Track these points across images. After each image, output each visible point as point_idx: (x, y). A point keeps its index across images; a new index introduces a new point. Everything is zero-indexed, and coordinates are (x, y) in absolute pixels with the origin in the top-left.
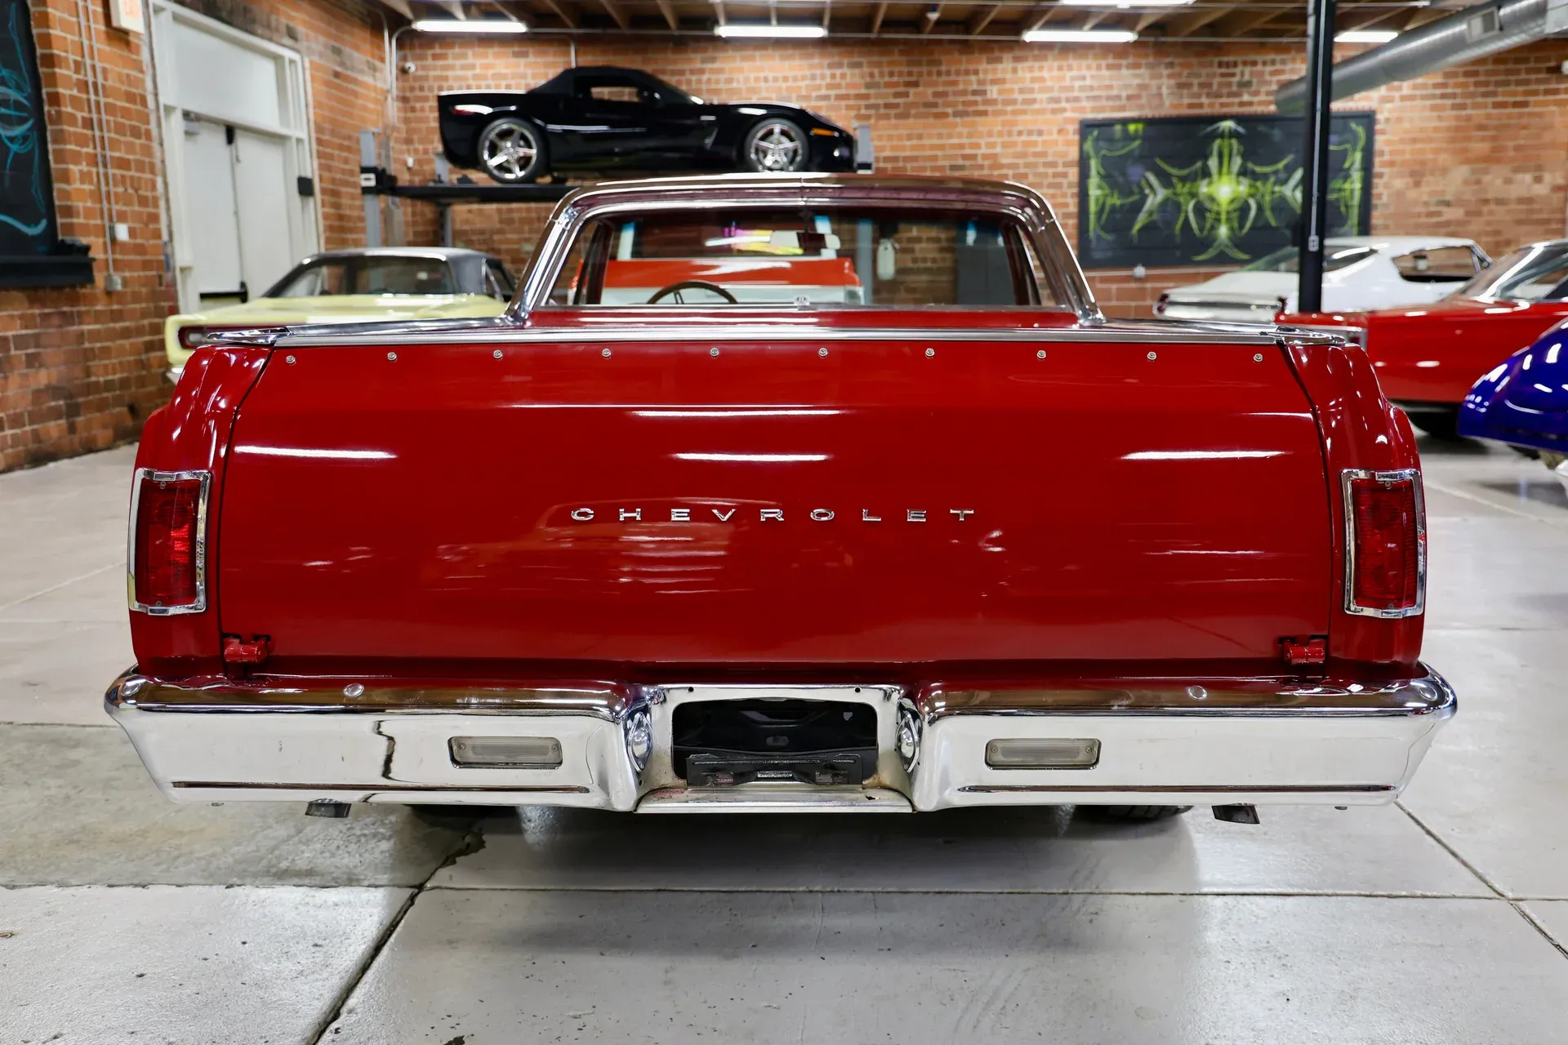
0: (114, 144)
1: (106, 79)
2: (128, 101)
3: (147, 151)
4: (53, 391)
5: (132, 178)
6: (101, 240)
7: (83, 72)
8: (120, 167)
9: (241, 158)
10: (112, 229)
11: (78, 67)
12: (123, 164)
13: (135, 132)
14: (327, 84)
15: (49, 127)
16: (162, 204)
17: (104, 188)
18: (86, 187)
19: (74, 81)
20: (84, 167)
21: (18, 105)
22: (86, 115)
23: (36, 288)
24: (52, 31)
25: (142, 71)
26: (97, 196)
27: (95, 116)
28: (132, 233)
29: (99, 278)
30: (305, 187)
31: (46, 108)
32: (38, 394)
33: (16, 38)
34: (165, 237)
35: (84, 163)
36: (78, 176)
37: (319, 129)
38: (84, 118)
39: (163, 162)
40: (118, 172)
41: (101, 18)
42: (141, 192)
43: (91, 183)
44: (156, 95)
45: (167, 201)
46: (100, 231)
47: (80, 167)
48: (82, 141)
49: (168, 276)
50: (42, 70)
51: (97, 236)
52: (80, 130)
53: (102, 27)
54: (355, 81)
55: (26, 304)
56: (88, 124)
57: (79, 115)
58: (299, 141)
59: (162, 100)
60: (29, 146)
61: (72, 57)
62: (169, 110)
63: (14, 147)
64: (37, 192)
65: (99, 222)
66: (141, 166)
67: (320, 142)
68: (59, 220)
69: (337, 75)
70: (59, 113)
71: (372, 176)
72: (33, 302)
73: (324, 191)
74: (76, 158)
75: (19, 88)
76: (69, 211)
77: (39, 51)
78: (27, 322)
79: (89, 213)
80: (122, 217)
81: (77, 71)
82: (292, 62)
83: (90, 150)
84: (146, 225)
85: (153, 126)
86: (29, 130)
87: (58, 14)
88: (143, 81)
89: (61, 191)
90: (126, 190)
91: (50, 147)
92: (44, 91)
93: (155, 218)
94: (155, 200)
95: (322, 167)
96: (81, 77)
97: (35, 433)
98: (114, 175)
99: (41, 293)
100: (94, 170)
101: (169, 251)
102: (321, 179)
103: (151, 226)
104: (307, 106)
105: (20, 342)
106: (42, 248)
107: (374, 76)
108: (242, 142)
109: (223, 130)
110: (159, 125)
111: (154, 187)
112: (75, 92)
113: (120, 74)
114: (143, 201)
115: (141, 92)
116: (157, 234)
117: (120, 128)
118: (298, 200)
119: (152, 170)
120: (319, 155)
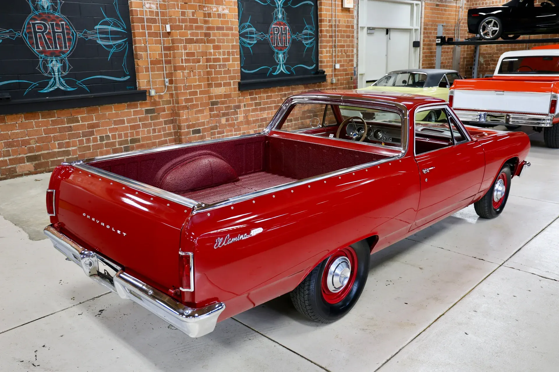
0: (339, 41)
1: (339, 23)
2: (346, 28)
3: (352, 41)
4: (309, 111)
5: (345, 50)
6: (331, 69)
7: (331, 22)
8: (341, 47)
9: (391, 38)
10: (335, 65)
11: (330, 21)
12: (343, 46)
13: (348, 37)
14: (431, 9)
15: (319, 39)
16: (355, 56)
17: (334, 54)
18: (328, 54)
19: (328, 25)
20: (328, 49)
21: (310, 34)
22: (331, 34)
23: (307, 84)
24: (322, 13)
25: (353, 18)
26: (331, 57)
27: (333, 34)
28: (341, 66)
29: (329, 80)
30: (416, 44)
31: (319, 34)
32: (304, 112)
33: (312, 16)
34: (355, 66)
35: (328, 48)
36: (325, 52)
37: (426, 24)
38: (330, 36)
39: (357, 44)
40: (340, 49)
41: (340, 6)
42: (347, 54)
43: (330, 53)
44: (358, 24)
45: (357, 55)
46: (331, 66)
47: (326, 49)
48: (328, 42)
49: (354, 77)
50: (319, 23)
51: (330, 68)
52: (328, 39)
53: (340, 8)
54: (446, 6)
55: (304, 88)
56: (331, 37)
57: (328, 35)
58: (416, 30)
59: (359, 26)
60: (312, 45)
61: (328, 19)
62: (362, 28)
63: (307, 46)
64: (313, 57)
65: (331, 64)
66: (348, 46)
67: (425, 29)
68: (319, 64)
69: (437, 5)
70: (321, 35)
71: (440, 39)
72: (305, 88)
73: (424, 45)
74: (325, 47)
75: (311, 30)
76: (321, 62)
77: (319, 18)
79: (327, 62)
80: (339, 62)
81: (329, 22)
82: (417, 5)
83: (331, 44)
84: (349, 63)
85: (355, 34)
86: (314, 40)
87: (325, 7)
88: (353, 22)
89: (320, 56)
90: (342, 54)
91: (319, 44)
92: (319, 29)
93: (352, 61)
94: (353, 56)
95: (424, 37)
96: (331, 24)
97: (302, 122)
98: (338, 50)
99: (309, 85)
100: (331, 49)
101: (356, 70)
102: (424, 41)
103: (350, 63)
104: (421, 18)
106: (312, 73)
107: (456, 3)
108: (392, 34)
109: (386, 30)
110: (357, 33)
111: (353, 51)
112: (328, 28)
113: (345, 20)
114: (348, 56)
115: (352, 24)
116: (352, 65)
117: (342, 36)
118: (413, 49)
119: (353, 47)
120: (424, 33)
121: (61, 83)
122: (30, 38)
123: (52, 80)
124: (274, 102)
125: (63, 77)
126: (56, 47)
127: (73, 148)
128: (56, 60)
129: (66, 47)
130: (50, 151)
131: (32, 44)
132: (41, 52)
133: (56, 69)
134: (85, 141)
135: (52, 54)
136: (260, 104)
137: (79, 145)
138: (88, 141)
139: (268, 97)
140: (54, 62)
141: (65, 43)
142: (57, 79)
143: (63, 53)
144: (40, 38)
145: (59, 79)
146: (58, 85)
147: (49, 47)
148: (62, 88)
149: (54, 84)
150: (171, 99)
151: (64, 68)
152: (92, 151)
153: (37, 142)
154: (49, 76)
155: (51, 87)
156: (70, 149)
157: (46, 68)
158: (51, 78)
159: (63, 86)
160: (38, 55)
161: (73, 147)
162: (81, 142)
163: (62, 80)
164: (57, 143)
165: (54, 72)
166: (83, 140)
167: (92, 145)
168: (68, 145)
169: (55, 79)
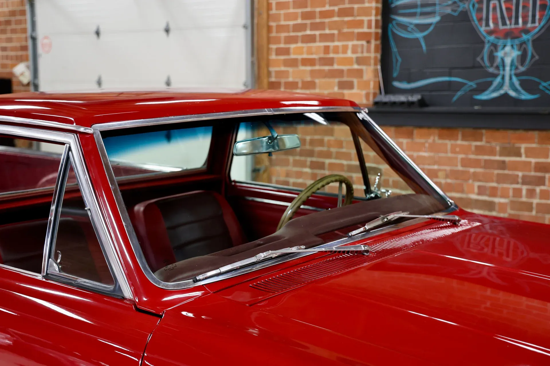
121: (512, 86)
122: (480, 10)
123: (498, 80)
125: (517, 75)
126: (517, 23)
127: (503, 200)
128: (512, 46)
129: (533, 21)
130: (463, 196)
131: (480, 20)
132: (490, 33)
133: (508, 61)
134: (524, 192)
135: (509, 35)
137: (514, 196)
138: (531, 193)
140: (508, 49)
141: (534, 16)
142: (507, 78)
143: (527, 31)
144: (494, 8)
145: (511, 78)
146: (506, 89)
147: (504, 24)
148: (512, 94)
149: (501, 86)
151: (523, 58)
152: (534, 213)
153: (447, 177)
154: (496, 72)
155: (494, 91)
156: (497, 200)
157: (492, 58)
158: (495, 76)
159: (516, 90)
160: (485, 37)
161: (502, 197)
162: (517, 192)
163: (515, 79)
164: (477, 184)
165: (504, 66)
166: (520, 190)
167: (538, 204)
168: (493, 192)
169: (503, 78)
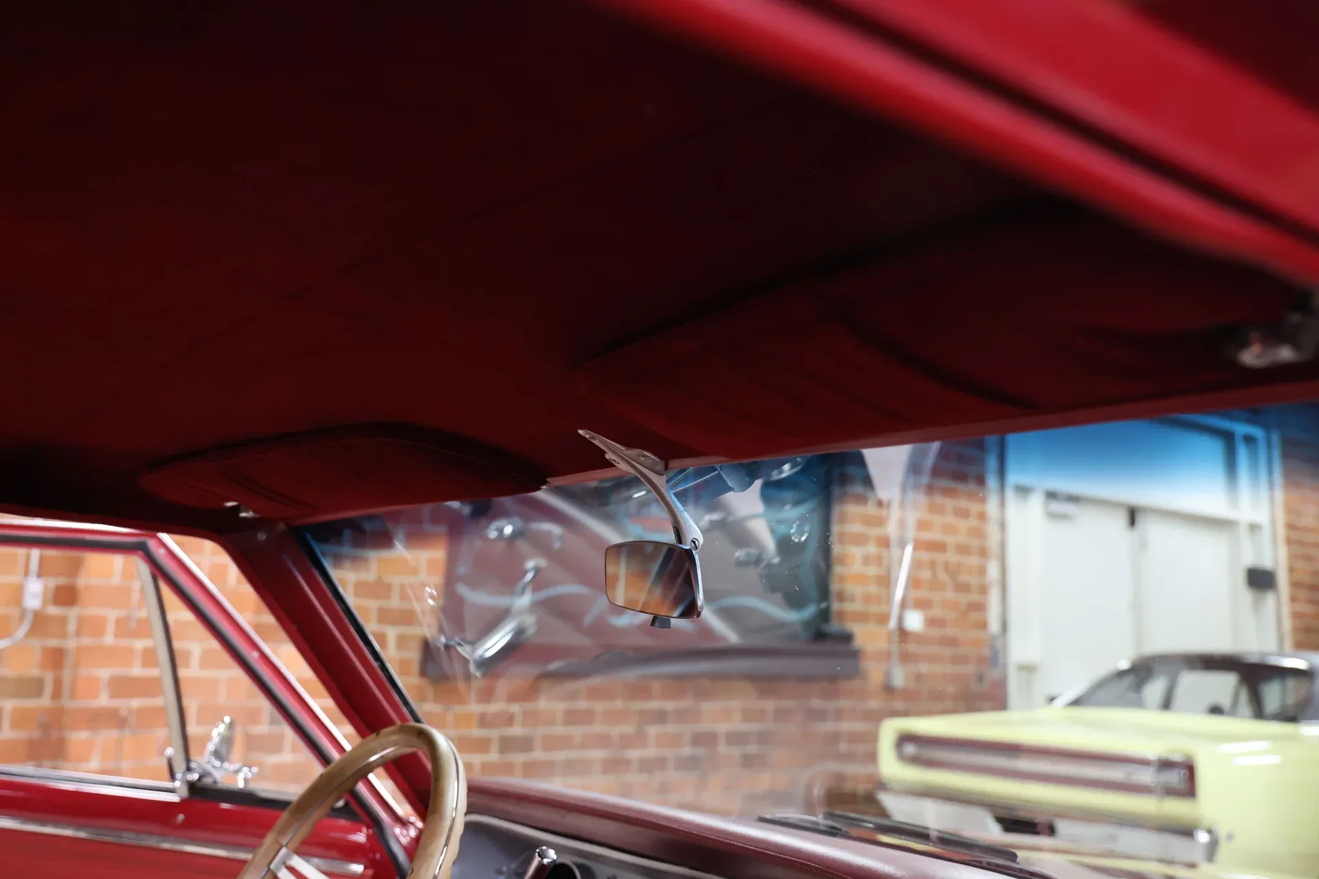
0: (922, 526)
2: (953, 480)
3: (980, 533)
5: (947, 562)
6: (884, 629)
8: (930, 550)
9: (1148, 545)
10: (902, 618)
12: (938, 547)
13: (962, 514)
15: (835, 508)
16: (994, 592)
18: (872, 571)
20: (872, 549)
25: (983, 450)
26: (887, 581)
28: (931, 622)
29: (874, 672)
30: (1260, 580)
31: (834, 488)
34: (994, 626)
35: (872, 546)
36: (860, 558)
39: (1003, 547)
40: (925, 556)
42: (958, 578)
43: (880, 566)
44: (1002, 474)
45: (1004, 590)
46: (885, 620)
47: (864, 550)
48: (871, 521)
49: (995, 674)
51: (880, 625)
58: (1254, 528)
62: (1024, 490)
65: (884, 608)
66: (964, 550)
67: (1291, 527)
68: (834, 606)
70: (843, 492)
73: (1295, 585)
74: (860, 540)
76: (841, 597)
78: (748, 715)
82: (1247, 438)
84: (966, 615)
89: (839, 575)
91: (835, 528)
92: (834, 471)
93: (980, 607)
94: (984, 590)
95: (1292, 557)
101: (999, 643)
102: (1291, 570)
103: (972, 616)
105: (735, 739)
106: (801, 635)
108: (1154, 529)
110: (1003, 505)
111: (982, 571)
114: (963, 588)
116: (983, 625)
118: (1246, 595)
119: (984, 553)
120: (1289, 542)
124: (603, 741)
136: (525, 744)
139: (572, 718)
150: (49, 677)
